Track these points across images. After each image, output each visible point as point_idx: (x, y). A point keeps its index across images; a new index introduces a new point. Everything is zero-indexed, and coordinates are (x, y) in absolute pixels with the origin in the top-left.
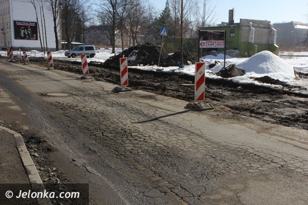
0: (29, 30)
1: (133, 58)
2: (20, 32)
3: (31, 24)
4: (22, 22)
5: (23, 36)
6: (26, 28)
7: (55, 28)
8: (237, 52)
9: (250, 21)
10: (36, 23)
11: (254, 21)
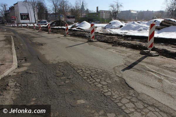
0: (26, 17)
1: (54, 25)
2: (23, 18)
3: (26, 14)
4: (23, 14)
5: (24, 18)
6: (25, 16)
7: (34, 15)
8: (99, 22)
9: (103, 11)
10: (28, 14)
11: (104, 11)
